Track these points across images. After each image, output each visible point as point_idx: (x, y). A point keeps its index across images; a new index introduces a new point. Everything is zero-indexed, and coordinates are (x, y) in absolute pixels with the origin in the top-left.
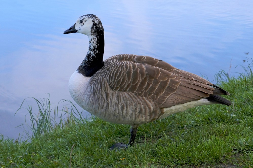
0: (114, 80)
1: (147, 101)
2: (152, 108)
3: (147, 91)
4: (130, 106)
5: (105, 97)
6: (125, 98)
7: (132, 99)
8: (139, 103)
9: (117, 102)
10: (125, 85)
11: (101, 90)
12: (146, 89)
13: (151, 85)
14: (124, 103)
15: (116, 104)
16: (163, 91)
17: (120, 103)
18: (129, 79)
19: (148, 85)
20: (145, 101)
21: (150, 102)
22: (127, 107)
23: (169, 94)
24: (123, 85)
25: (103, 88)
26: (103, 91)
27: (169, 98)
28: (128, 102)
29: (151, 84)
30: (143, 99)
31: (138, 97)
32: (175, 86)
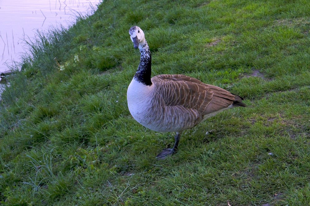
0: (167, 97)
1: (193, 111)
2: (197, 115)
3: (192, 102)
4: (181, 117)
5: (162, 111)
6: (176, 111)
7: (182, 111)
8: (188, 113)
9: (171, 115)
10: (175, 100)
11: (159, 105)
12: (191, 101)
14: (176, 115)
15: (170, 116)
16: (203, 101)
17: (173, 116)
18: (178, 96)
19: (193, 97)
20: (192, 112)
21: (195, 111)
22: (178, 118)
23: (207, 103)
24: (174, 101)
25: (160, 103)
26: (160, 105)
27: (208, 107)
28: (179, 114)
29: (194, 96)
30: (190, 110)
31: (186, 109)
32: (210, 97)
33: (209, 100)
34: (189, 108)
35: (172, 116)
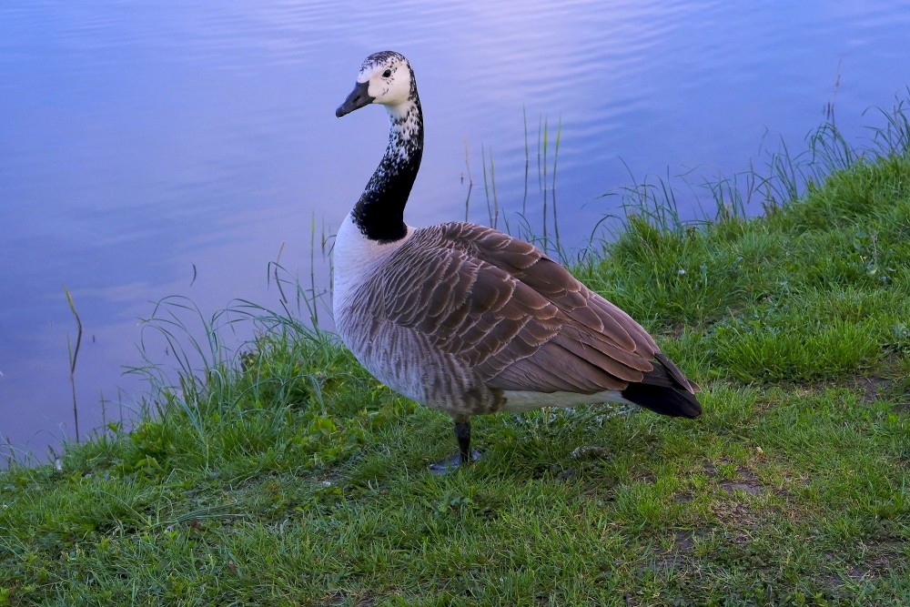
0: (394, 294)
1: (455, 361)
2: (465, 381)
3: (460, 336)
4: (412, 366)
5: (369, 329)
6: (405, 344)
7: (421, 350)
8: (435, 364)
9: (389, 351)
10: (411, 312)
11: (367, 309)
12: (461, 330)
13: (473, 325)
14: (401, 355)
15: (386, 352)
16: (501, 345)
17: (393, 354)
18: (423, 302)
19: (469, 321)
20: (450, 363)
21: (462, 365)
22: (406, 366)
23: (513, 357)
24: (408, 311)
25: (372, 305)
26: (370, 310)
27: (512, 369)
28: (411, 355)
29: (476, 320)
30: (447, 356)
31: (435, 348)
32: (534, 340)
33: (528, 350)
34: (445, 349)
35: (391, 354)
